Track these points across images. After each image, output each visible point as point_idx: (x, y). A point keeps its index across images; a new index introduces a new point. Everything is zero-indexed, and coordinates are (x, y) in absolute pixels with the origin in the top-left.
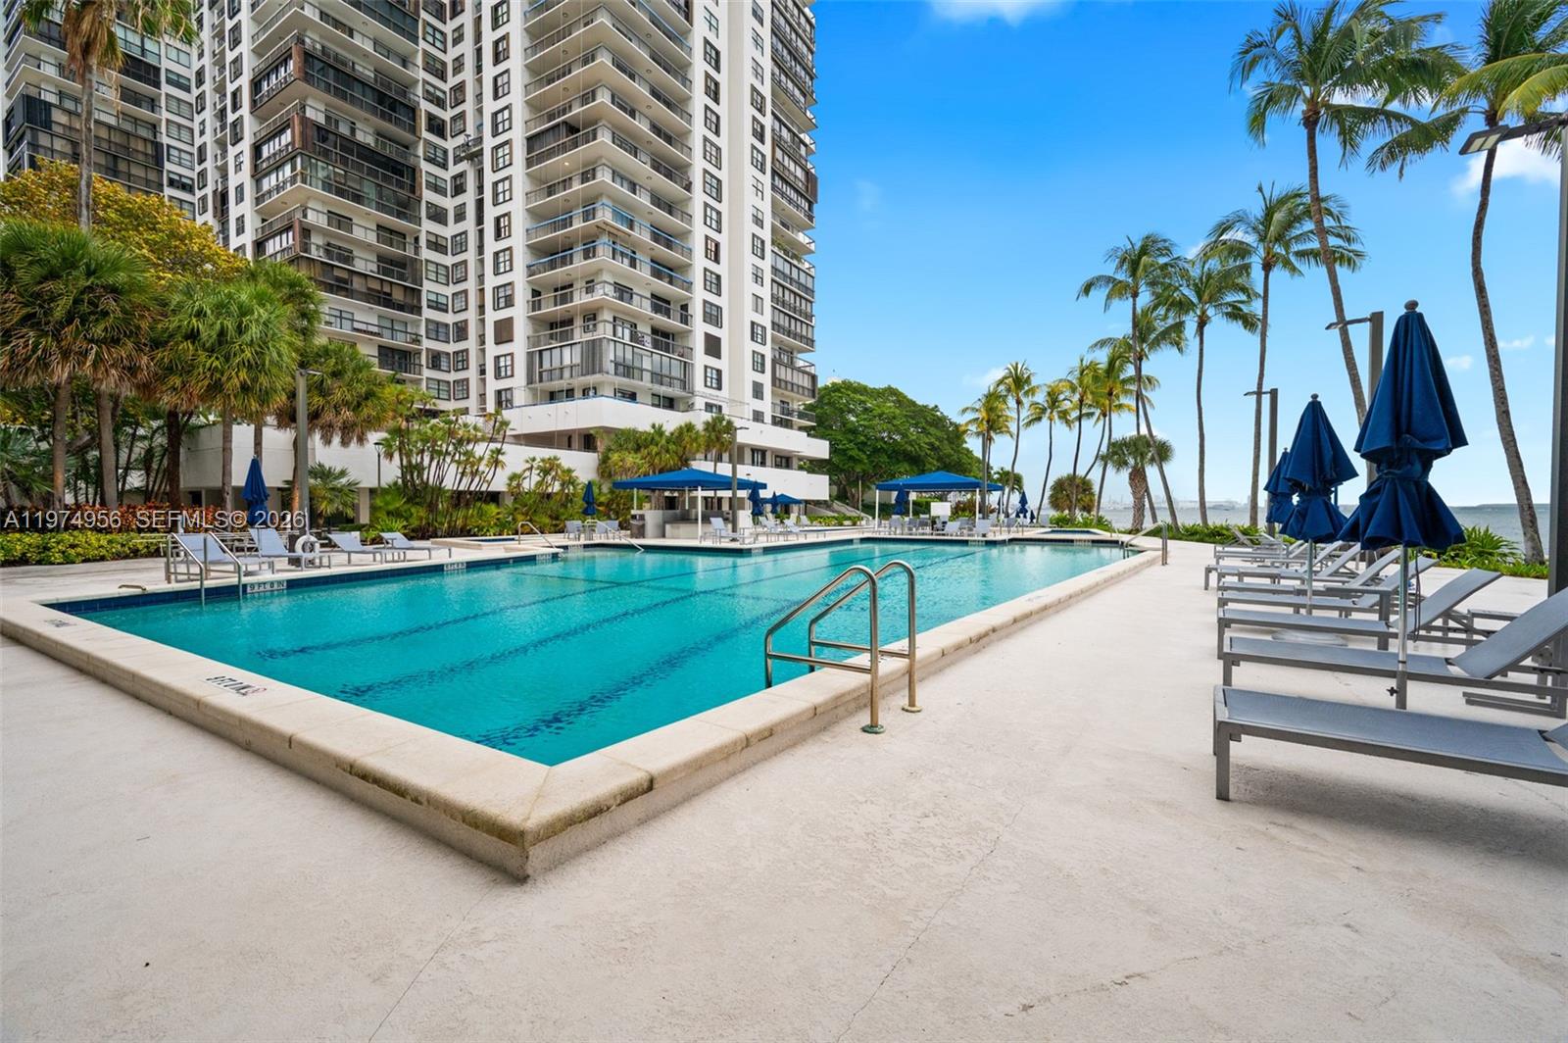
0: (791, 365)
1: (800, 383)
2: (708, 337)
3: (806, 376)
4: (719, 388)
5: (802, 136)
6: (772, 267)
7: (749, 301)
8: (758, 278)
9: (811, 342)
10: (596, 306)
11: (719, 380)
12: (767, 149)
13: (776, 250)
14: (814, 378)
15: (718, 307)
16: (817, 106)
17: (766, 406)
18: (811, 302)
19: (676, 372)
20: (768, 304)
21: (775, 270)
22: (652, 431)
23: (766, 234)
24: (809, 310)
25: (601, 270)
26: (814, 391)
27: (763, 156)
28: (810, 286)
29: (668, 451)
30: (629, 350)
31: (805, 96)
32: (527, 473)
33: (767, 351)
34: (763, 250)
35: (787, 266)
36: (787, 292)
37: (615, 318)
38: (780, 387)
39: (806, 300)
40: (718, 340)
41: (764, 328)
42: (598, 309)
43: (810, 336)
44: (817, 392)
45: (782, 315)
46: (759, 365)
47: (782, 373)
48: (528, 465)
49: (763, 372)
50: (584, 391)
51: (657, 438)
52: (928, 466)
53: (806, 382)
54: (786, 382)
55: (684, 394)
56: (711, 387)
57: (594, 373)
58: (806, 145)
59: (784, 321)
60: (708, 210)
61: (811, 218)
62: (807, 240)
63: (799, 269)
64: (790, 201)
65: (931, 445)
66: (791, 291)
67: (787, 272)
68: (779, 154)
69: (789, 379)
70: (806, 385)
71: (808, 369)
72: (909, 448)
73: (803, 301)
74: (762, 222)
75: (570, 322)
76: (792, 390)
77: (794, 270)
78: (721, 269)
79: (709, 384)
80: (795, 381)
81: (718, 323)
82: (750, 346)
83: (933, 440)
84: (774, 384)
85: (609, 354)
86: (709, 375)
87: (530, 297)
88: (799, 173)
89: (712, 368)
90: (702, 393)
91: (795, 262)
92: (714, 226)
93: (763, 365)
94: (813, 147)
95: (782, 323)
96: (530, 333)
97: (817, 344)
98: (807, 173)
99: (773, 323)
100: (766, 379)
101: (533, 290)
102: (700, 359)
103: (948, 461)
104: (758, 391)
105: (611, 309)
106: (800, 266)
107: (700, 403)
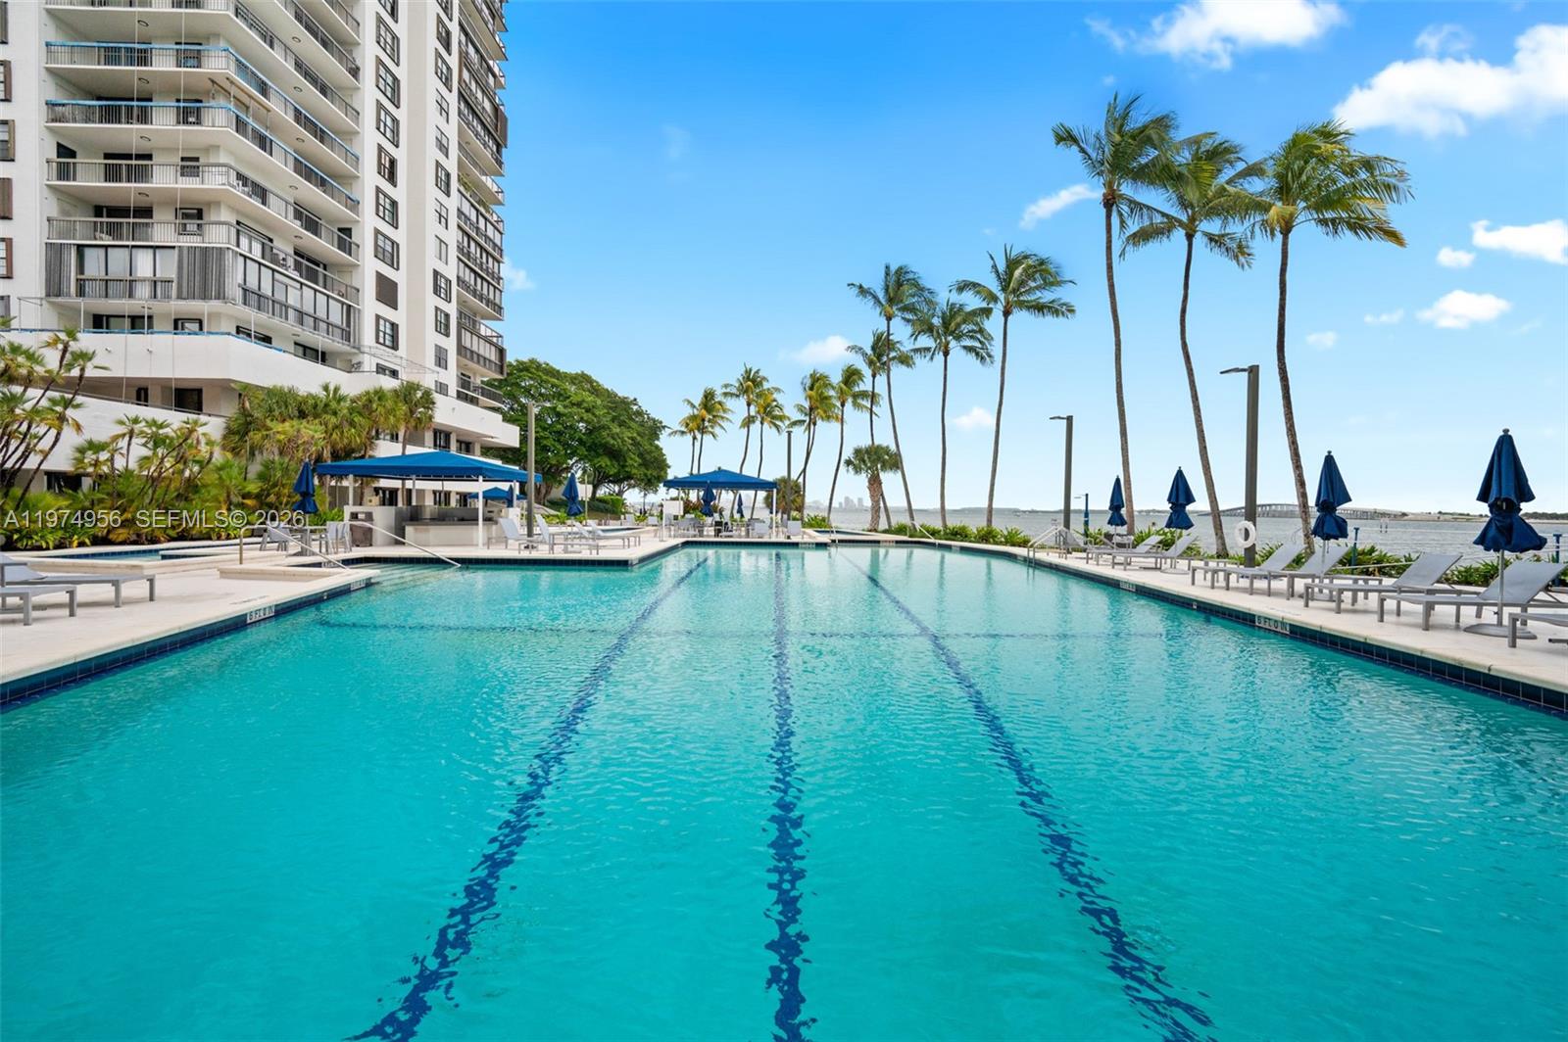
0: (474, 332)
1: (487, 356)
2: (381, 279)
3: (493, 348)
4: (395, 346)
5: (491, 62)
6: (458, 210)
7: (432, 246)
8: (442, 218)
9: (499, 309)
10: (207, 198)
11: (395, 338)
12: (453, 61)
13: (462, 189)
14: (501, 352)
15: (393, 242)
16: (506, 34)
17: (450, 377)
18: (499, 262)
19: (337, 316)
20: (453, 253)
21: (460, 212)
22: (322, 394)
23: (451, 165)
24: (496, 270)
25: (217, 147)
26: (502, 367)
27: (449, 68)
28: (498, 242)
29: (352, 424)
30: (266, 274)
31: (493, 18)
32: (123, 443)
33: (452, 309)
34: (448, 185)
35: (474, 212)
36: (473, 244)
37: (238, 223)
38: (465, 357)
39: (494, 258)
40: (394, 285)
41: (448, 282)
42: (209, 204)
43: (497, 301)
44: (505, 368)
45: (467, 270)
46: (443, 327)
47: (467, 339)
48: (122, 430)
49: (447, 335)
50: (176, 321)
51: (333, 405)
52: (630, 462)
53: (492, 355)
54: (472, 352)
55: (346, 348)
56: (384, 344)
57: (205, 297)
58: (494, 76)
59: (469, 277)
60: (383, 113)
61: (500, 163)
62: (495, 189)
63: (486, 219)
64: (477, 134)
65: (633, 439)
66: (478, 244)
67: (474, 218)
68: (466, 75)
69: (475, 348)
70: (493, 358)
71: (495, 340)
72: (612, 442)
73: (490, 260)
74: (447, 149)
75: (146, 212)
76: (478, 362)
77: (482, 221)
78: (397, 194)
79: (381, 340)
80: (481, 352)
81: (393, 260)
82: (433, 301)
83: (635, 435)
84: (459, 353)
85: (235, 275)
86: (382, 328)
87: (53, 155)
88: (487, 105)
89: (386, 320)
90: (372, 353)
91: (482, 209)
92: (388, 134)
93: (447, 326)
94: (502, 80)
95: (467, 279)
96: (54, 213)
97: (506, 312)
98: (496, 109)
99: (458, 277)
100: (450, 344)
101: (59, 146)
102: (370, 306)
103: (648, 457)
104: (441, 360)
105: (233, 209)
106: (487, 215)
107: (369, 363)
